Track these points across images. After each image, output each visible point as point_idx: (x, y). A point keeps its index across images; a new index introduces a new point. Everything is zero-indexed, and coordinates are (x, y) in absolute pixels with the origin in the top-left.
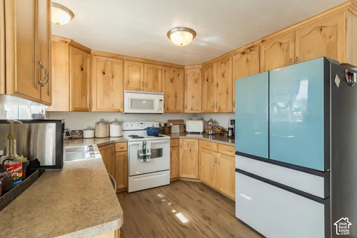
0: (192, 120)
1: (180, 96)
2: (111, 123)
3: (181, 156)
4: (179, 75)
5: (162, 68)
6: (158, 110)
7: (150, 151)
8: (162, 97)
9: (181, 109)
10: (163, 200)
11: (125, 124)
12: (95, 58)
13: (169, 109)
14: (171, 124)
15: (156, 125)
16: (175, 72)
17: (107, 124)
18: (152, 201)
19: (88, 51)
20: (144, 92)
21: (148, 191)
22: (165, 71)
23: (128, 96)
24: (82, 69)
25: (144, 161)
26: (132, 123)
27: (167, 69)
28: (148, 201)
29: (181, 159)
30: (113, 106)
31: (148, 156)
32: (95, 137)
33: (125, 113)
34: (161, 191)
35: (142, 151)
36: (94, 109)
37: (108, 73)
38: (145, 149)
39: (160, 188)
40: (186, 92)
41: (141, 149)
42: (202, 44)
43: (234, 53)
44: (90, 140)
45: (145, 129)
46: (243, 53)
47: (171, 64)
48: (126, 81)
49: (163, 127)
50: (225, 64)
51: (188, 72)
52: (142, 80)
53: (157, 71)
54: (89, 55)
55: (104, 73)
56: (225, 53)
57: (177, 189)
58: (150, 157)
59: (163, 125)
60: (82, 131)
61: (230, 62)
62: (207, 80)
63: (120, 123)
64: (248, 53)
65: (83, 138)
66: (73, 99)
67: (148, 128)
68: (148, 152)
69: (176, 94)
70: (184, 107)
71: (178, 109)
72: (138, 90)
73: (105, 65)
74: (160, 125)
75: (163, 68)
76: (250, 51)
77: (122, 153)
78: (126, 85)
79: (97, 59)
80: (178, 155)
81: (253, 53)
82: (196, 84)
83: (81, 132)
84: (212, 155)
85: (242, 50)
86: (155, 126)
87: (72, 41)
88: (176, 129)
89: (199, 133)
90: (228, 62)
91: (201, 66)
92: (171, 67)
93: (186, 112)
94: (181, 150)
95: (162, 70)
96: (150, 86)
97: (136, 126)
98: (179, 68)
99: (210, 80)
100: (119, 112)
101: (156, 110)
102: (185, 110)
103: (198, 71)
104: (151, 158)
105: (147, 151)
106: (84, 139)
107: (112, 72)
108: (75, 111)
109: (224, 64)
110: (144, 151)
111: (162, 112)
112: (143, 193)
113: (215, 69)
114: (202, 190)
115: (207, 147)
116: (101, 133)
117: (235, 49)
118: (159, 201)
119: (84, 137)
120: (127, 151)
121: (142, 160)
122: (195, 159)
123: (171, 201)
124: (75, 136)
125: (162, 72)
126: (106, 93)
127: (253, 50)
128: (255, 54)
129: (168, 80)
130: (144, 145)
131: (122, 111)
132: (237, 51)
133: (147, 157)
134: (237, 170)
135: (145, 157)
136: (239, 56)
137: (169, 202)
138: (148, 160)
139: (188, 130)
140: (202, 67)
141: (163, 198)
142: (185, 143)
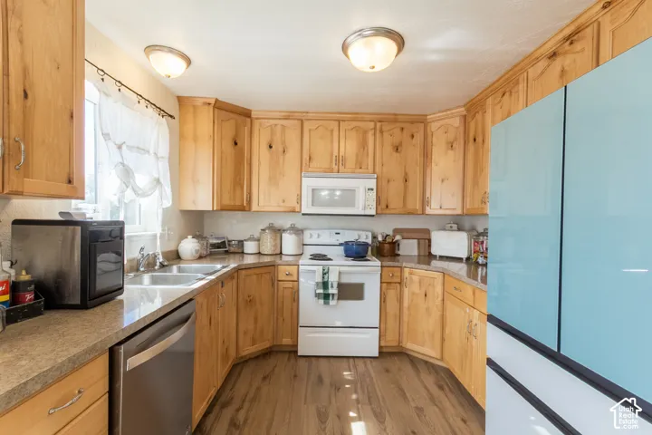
0: (444, 229)
1: (415, 178)
2: (284, 231)
3: (406, 304)
4: (413, 136)
5: (375, 125)
6: (365, 208)
7: (335, 285)
8: (372, 183)
9: (418, 206)
10: (347, 386)
11: (307, 234)
12: (256, 123)
13: (391, 206)
14: (398, 237)
15: (366, 238)
16: (405, 131)
17: (278, 232)
18: (327, 380)
19: (246, 114)
20: (339, 175)
21: (332, 360)
22: (381, 132)
23: (308, 183)
24: (236, 144)
25: (325, 303)
26: (320, 232)
27: (386, 127)
28: (320, 380)
29: (405, 311)
30: (284, 201)
31: (333, 295)
32: (259, 253)
33: (303, 214)
34: (355, 366)
35: (321, 285)
36: (255, 207)
37: (277, 147)
38: (327, 282)
39: (356, 360)
40: (428, 171)
41: (320, 280)
42: (434, 58)
43: (531, 60)
44: (252, 256)
45: (341, 245)
46: (554, 55)
47: (396, 115)
48: (306, 156)
49: (380, 242)
50: (511, 95)
51: (434, 127)
52: (335, 153)
53: (365, 132)
54: (248, 120)
55: (271, 147)
56: (507, 67)
57: (387, 371)
58: (336, 297)
59: (380, 239)
60: (242, 241)
61: (521, 86)
62: (475, 140)
63: (299, 232)
64: (566, 53)
65: (243, 252)
66: (218, 192)
67: (347, 243)
68: (332, 287)
69: (406, 174)
70: (425, 202)
71: (410, 206)
72: (327, 172)
73: (273, 133)
74: (374, 237)
75: (379, 124)
76: (571, 43)
77: (290, 285)
78: (306, 164)
79: (261, 125)
80: (400, 300)
81: (578, 46)
82: (450, 152)
83: (241, 243)
84: (465, 312)
85: (549, 48)
86: (363, 240)
87: (217, 100)
88: (409, 248)
89: (459, 260)
90: (516, 89)
91: (462, 110)
92: (395, 121)
93: (428, 211)
94: (406, 291)
95: (375, 129)
96: (351, 163)
97: (327, 237)
98: (412, 123)
99: (479, 139)
100: (294, 211)
101: (360, 209)
102: (427, 208)
103: (457, 122)
104: (338, 299)
105: (330, 286)
106: (245, 256)
107: (283, 142)
108: (222, 210)
109: (507, 94)
110: (325, 285)
111: (373, 212)
112: (323, 362)
113: (489, 111)
114: (441, 388)
115: (455, 292)
116: (268, 247)
117: (532, 49)
118: (337, 386)
119: (245, 251)
120: (298, 281)
121: (322, 301)
122: (436, 314)
123: (359, 391)
124: (232, 249)
125: (375, 134)
126: (274, 180)
127: (578, 40)
128: (583, 50)
129: (388, 149)
130: (325, 273)
131: (297, 210)
132: (537, 55)
133: (331, 297)
134: (490, 363)
135: (326, 297)
136: (542, 64)
137: (356, 392)
138: (332, 302)
139: (435, 250)
140: (465, 113)
141: (349, 382)
142: (415, 278)
